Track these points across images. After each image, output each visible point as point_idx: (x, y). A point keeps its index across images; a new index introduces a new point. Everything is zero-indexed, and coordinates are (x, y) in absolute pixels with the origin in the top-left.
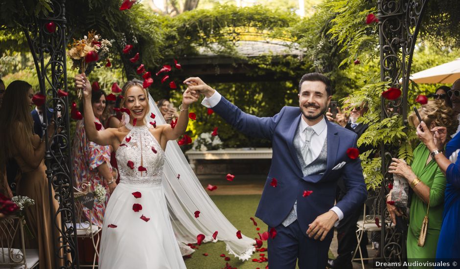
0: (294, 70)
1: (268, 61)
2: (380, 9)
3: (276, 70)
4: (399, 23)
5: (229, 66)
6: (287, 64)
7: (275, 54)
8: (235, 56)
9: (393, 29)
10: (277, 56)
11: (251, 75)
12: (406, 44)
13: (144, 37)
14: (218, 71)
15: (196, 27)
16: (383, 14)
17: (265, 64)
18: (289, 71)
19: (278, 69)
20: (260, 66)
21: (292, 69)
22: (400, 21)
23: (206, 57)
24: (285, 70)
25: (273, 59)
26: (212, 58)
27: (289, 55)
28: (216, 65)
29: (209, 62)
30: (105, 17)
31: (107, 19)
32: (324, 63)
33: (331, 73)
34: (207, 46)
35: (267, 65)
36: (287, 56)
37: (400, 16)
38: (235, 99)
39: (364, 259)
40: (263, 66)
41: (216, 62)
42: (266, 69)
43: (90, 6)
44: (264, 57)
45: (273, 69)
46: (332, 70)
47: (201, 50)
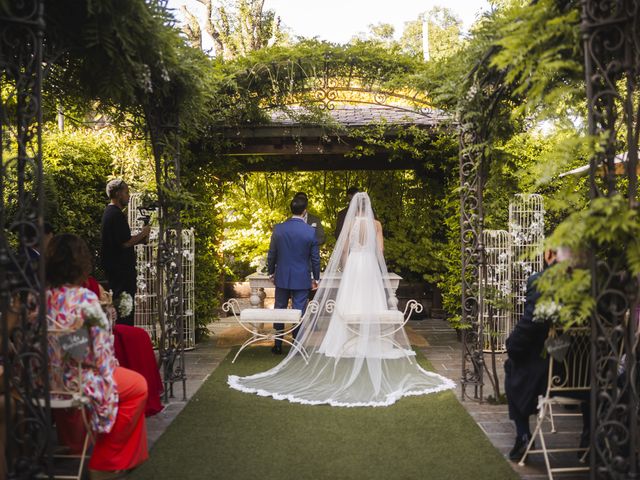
0: (420, 148)
1: (380, 134)
2: (587, 13)
3: (391, 148)
4: (619, 37)
5: (317, 141)
6: (409, 139)
7: (390, 122)
8: (327, 125)
9: (609, 46)
10: (393, 126)
11: (352, 155)
12: (634, 70)
13: (182, 79)
14: (299, 149)
15: (267, 75)
16: (592, 21)
17: (375, 139)
18: (412, 149)
19: (395, 145)
20: (367, 140)
21: (416, 146)
22: (622, 33)
23: (280, 126)
24: (405, 147)
25: (386, 130)
26: (290, 127)
27: (413, 124)
28: (297, 139)
29: (286, 133)
30: (115, 33)
31: (118, 35)
32: (475, 128)
33: (485, 144)
34: (283, 107)
35: (377, 140)
36: (408, 125)
37: (622, 25)
38: (325, 197)
39: (550, 451)
40: (371, 140)
41: (297, 134)
42: (376, 146)
43: (90, 9)
44: (372, 126)
45: (388, 146)
46: (486, 139)
47: (274, 115)
